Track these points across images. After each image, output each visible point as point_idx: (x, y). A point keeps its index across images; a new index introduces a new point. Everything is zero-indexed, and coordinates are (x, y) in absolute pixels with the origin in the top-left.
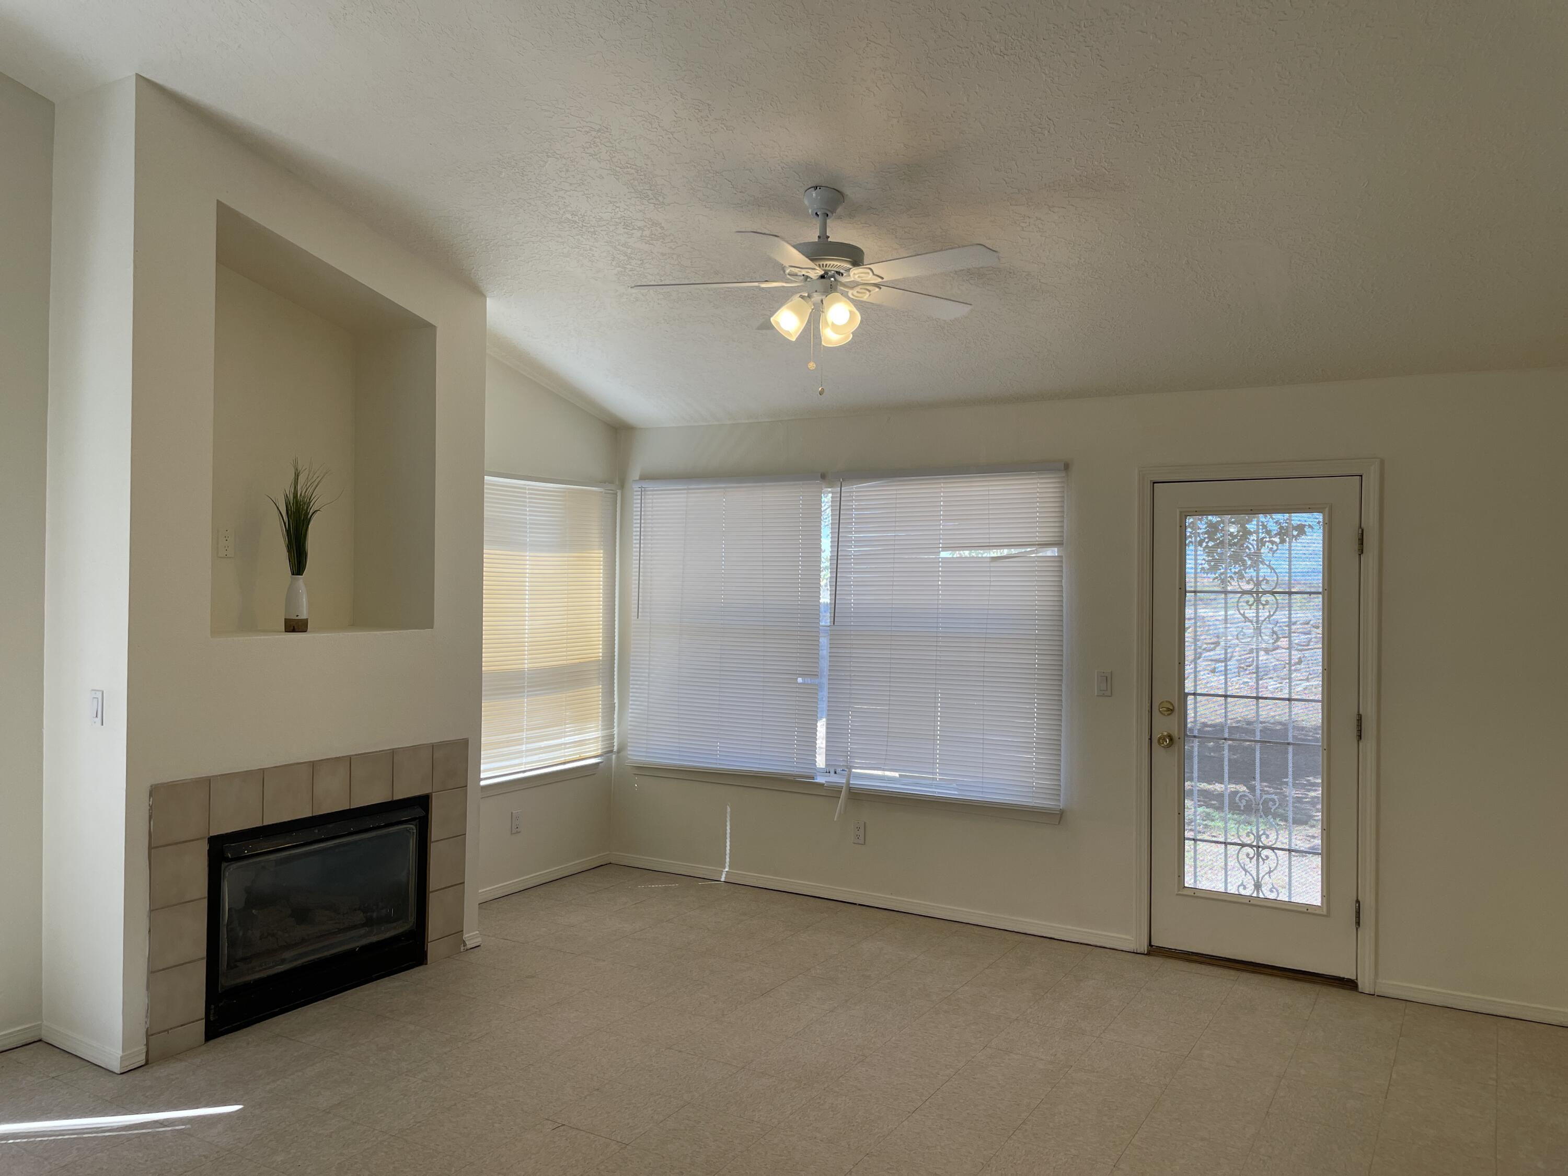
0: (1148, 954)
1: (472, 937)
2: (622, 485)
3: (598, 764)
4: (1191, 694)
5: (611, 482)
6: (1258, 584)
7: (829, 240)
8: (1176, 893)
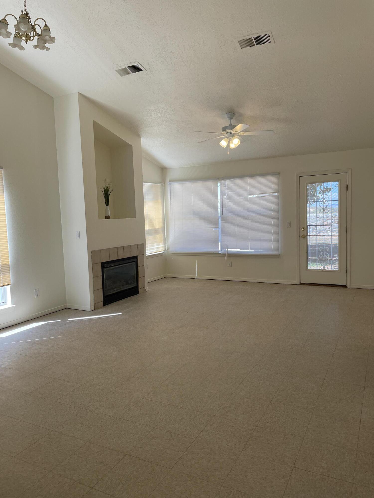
0: (300, 285)
1: (147, 288)
2: (164, 183)
3: (163, 253)
4: (309, 226)
5: (162, 183)
6: (324, 199)
7: (232, 125)
8: (306, 270)
